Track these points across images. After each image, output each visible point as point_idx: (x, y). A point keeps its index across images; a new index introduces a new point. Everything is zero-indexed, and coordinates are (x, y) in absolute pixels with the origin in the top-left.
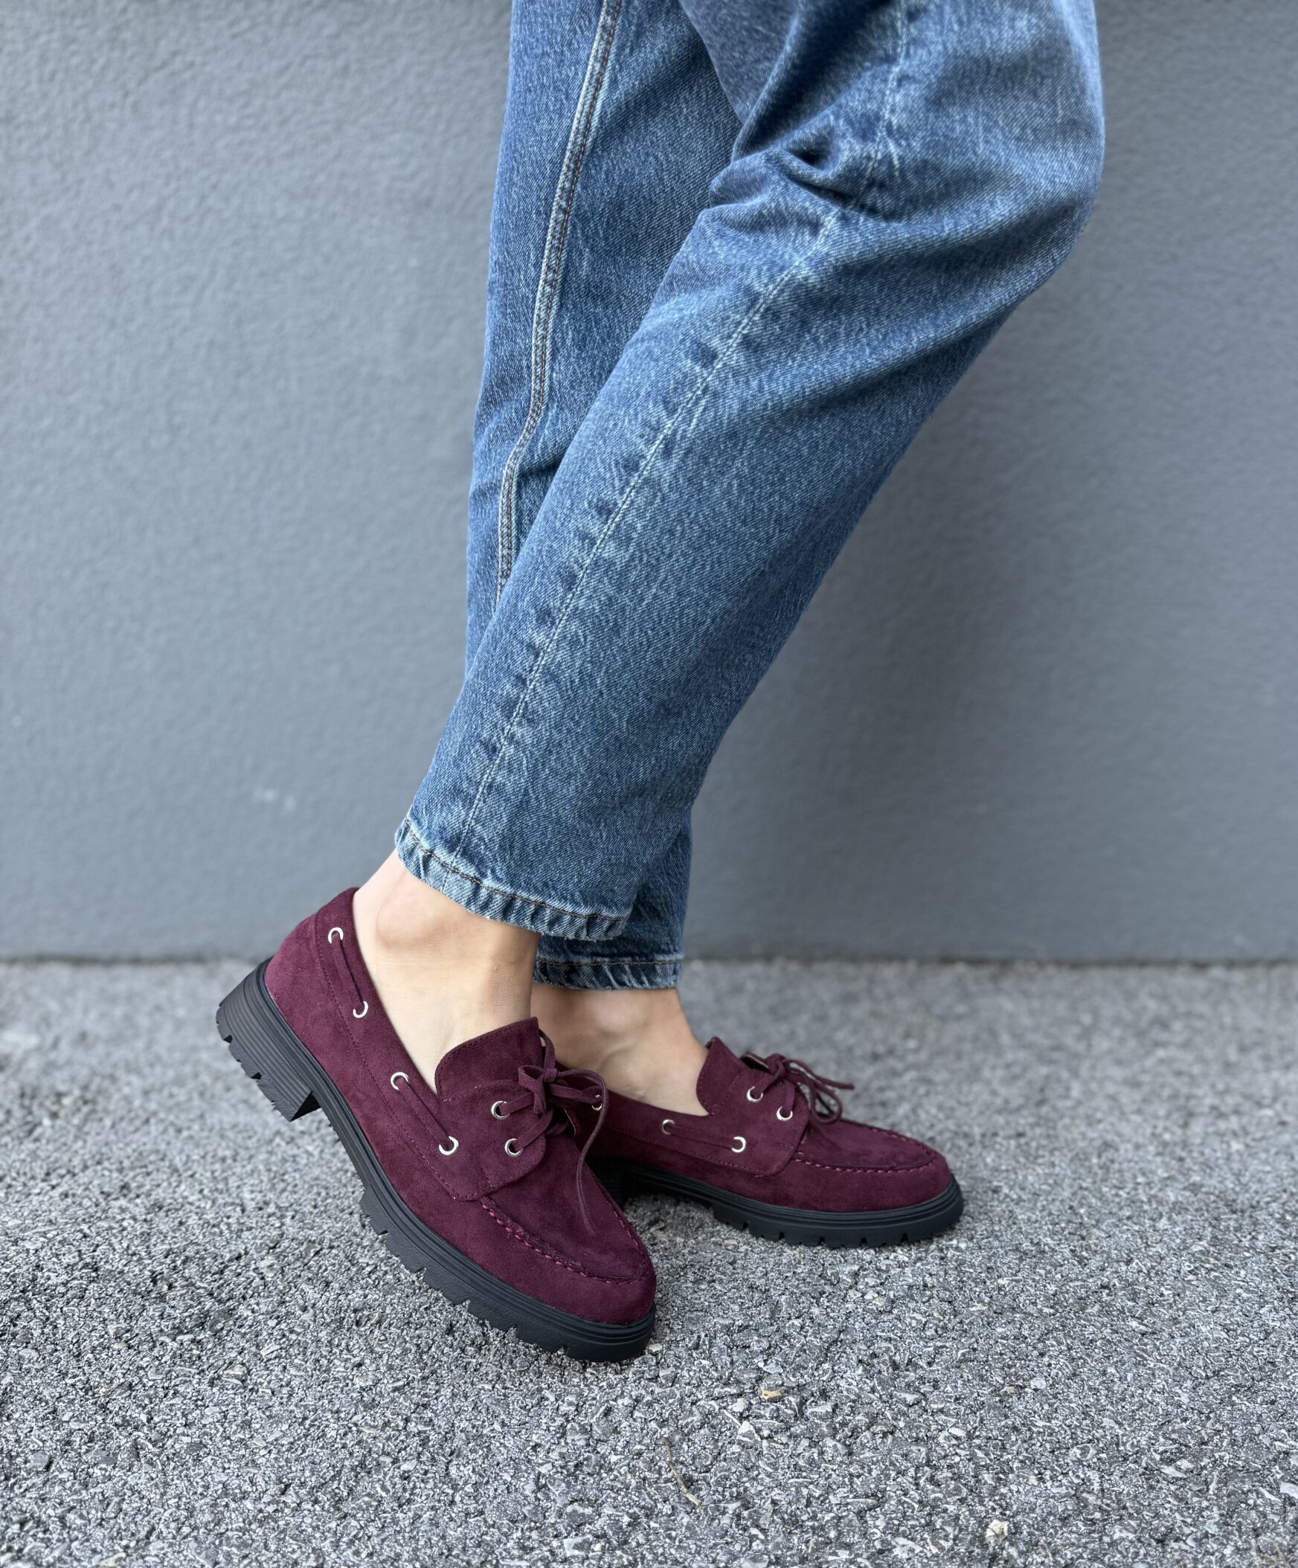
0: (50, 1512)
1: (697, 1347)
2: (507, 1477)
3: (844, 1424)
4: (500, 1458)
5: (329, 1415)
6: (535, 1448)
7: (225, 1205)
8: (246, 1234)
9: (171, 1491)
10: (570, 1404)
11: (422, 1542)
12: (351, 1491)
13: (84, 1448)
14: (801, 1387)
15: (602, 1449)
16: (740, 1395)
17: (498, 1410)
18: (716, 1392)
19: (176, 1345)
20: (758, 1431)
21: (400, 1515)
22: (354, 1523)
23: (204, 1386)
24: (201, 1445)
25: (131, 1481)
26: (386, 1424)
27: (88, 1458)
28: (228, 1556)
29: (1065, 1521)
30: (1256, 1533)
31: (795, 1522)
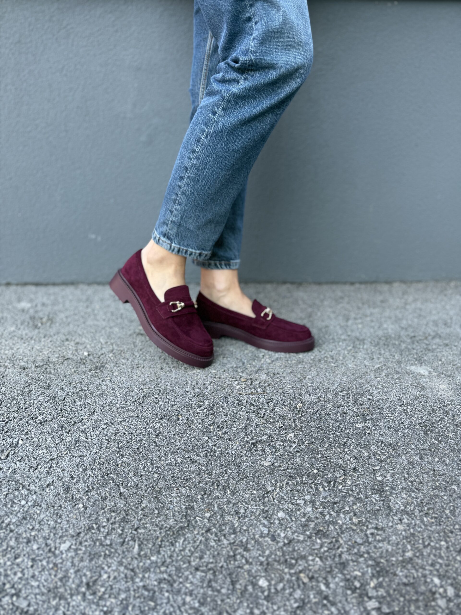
0: (67, 408)
1: (224, 371)
2: (181, 398)
3: (262, 386)
4: (179, 394)
5: (134, 386)
6: (187, 392)
9: (97, 403)
11: (163, 411)
12: (143, 401)
13: (73, 395)
14: (251, 379)
15: (204, 391)
16: (236, 381)
17: (177, 384)
18: (230, 380)
19: (90, 373)
20: (241, 387)
21: (156, 406)
22: (145, 407)
24: (102, 394)
25: (87, 401)
29: (316, 403)
30: (361, 405)
31: (252, 405)
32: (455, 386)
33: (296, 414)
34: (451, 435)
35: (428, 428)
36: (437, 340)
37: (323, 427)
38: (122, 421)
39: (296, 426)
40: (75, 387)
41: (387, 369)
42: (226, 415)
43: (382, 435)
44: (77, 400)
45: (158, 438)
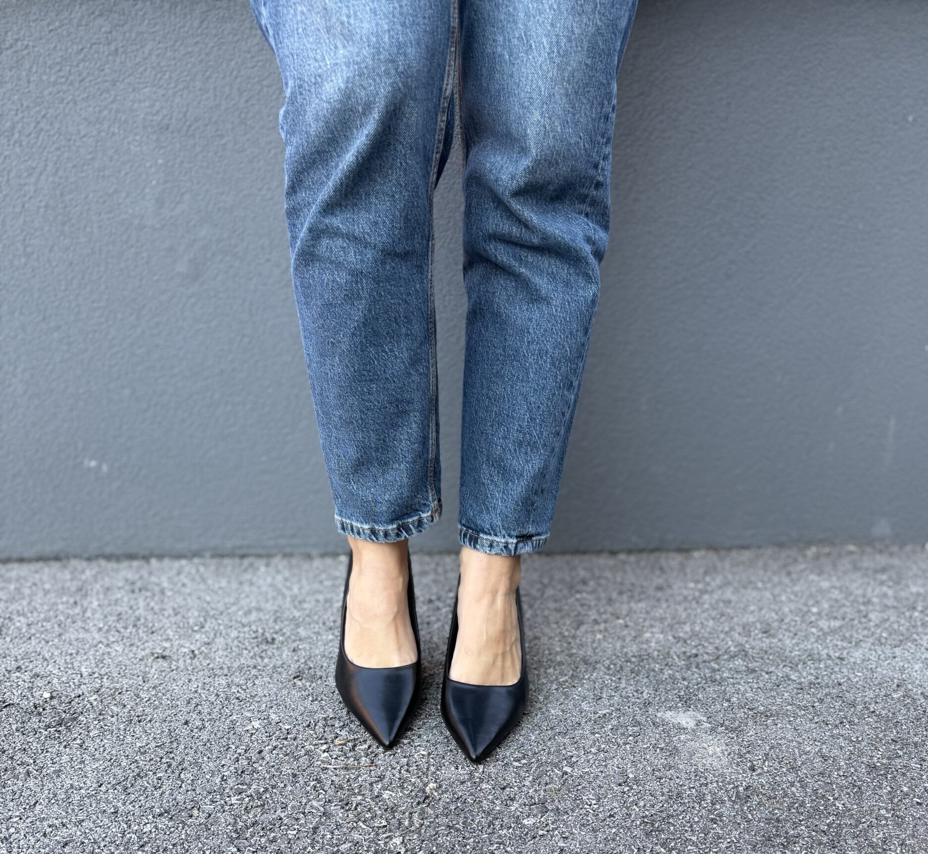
1: (308, 726)
2: (208, 777)
3: (372, 753)
4: (205, 770)
5: (123, 757)
6: (223, 766)
7: (72, 674)
8: (83, 686)
9: (46, 788)
10: (242, 750)
11: (165, 802)
12: (132, 785)
14: (355, 740)
15: (255, 765)
16: (326, 743)
17: (206, 752)
18: (314, 743)
19: (46, 733)
20: (331, 756)
21: (155, 792)
22: (133, 796)
23: (62, 748)
24: (60, 771)
25: (26, 785)
26: (151, 760)
27: (5, 777)
28: (73, 810)
29: (462, 783)
30: (546, 784)
31: (341, 788)
32: (737, 747)
33: (419, 803)
34: (694, 838)
35: (656, 825)
36: (739, 662)
37: (460, 827)
38: (83, 821)
39: (411, 823)
40: (12, 758)
41: (619, 717)
42: (284, 808)
43: (566, 838)
44: (9, 782)
45: (143, 851)
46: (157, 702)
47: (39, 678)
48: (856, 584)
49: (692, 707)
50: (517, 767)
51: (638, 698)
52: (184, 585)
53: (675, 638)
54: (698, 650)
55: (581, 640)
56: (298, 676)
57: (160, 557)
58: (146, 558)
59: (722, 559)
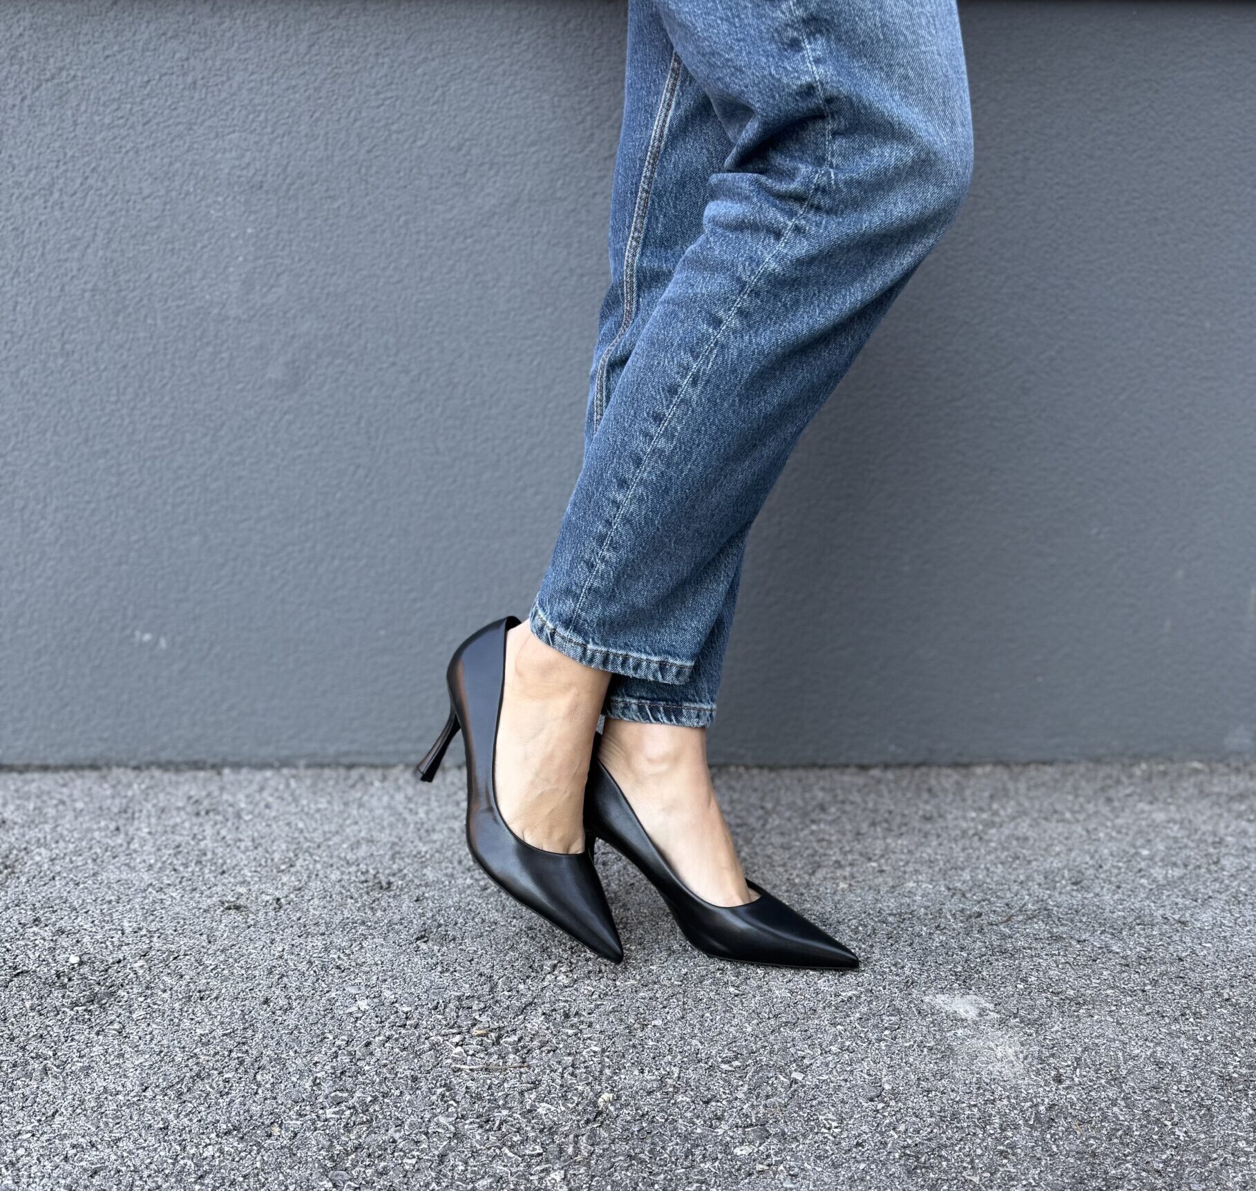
1: (436, 1008)
2: (294, 1079)
3: (523, 1047)
4: (291, 1070)
5: (177, 1049)
6: (315, 1064)
7: (110, 929)
8: (124, 947)
9: (69, 1091)
10: (343, 1040)
11: (234, 1113)
12: (189, 1089)
13: (10, 1070)
14: (500, 1028)
15: (360, 1063)
16: (459, 1033)
17: (293, 1044)
18: (443, 1032)
19: (72, 1013)
20: (466, 1052)
21: (221, 1100)
22: (189, 1105)
23: (93, 1034)
24: (89, 1067)
25: (42, 1087)
26: (216, 1054)
27: (14, 1075)
28: (107, 1124)
29: (649, 1093)
30: (768, 1097)
31: (479, 1097)
32: (1037, 1048)
33: (588, 1122)
34: (976, 1179)
35: (923, 1160)
36: (1039, 926)
37: (645, 1156)
38: (120, 1139)
39: (577, 1151)
40: (23, 1048)
41: (870, 1002)
42: (400, 1125)
43: (795, 1176)
44: (19, 1082)
45: (203, 1184)
46: (226, 972)
47: (64, 936)
48: (1203, 816)
49: (973, 988)
50: (726, 1072)
51: (897, 975)
52: (267, 806)
53: (949, 889)
54: (982, 907)
55: (818, 891)
56: (423, 937)
57: (237, 766)
58: (217, 768)
59: (1015, 779)
